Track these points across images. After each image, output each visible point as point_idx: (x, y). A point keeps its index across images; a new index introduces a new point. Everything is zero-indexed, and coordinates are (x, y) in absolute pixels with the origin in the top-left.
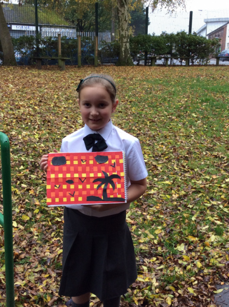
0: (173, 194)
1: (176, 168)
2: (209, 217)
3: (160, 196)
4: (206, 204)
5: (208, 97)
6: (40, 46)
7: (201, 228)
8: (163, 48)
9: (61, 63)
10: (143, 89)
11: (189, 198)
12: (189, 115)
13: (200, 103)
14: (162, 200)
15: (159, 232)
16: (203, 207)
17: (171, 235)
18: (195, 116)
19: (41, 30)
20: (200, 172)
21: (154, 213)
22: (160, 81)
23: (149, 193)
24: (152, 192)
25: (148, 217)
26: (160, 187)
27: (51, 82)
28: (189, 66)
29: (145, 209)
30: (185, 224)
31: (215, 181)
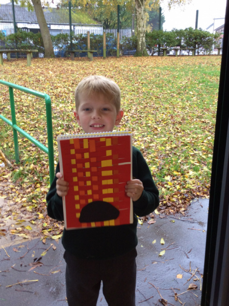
0: (167, 146)
1: (172, 130)
2: (190, 161)
3: (158, 148)
5: (204, 79)
6: (73, 42)
7: (184, 167)
8: (173, 42)
9: (90, 55)
11: (178, 149)
12: (187, 93)
13: (197, 84)
14: (158, 150)
17: (162, 171)
18: (192, 93)
19: (74, 29)
20: (189, 133)
21: (152, 157)
22: (168, 67)
23: (150, 145)
24: (152, 145)
26: (158, 142)
27: (81, 70)
28: (195, 55)
30: (172, 164)
31: (200, 139)
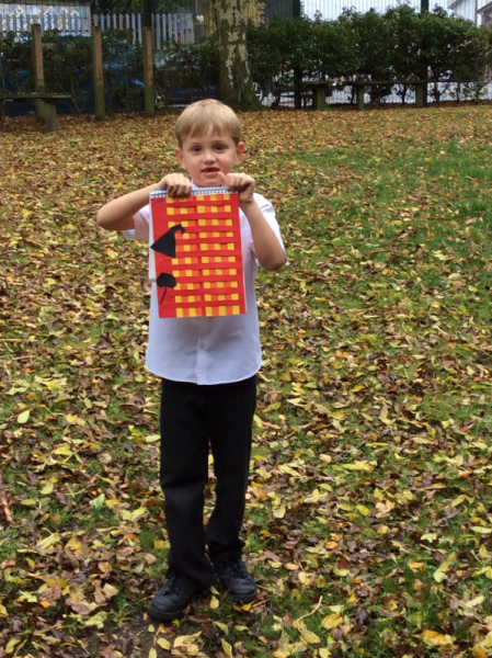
0: (377, 500)
1: (387, 421)
2: (484, 570)
3: (340, 511)
4: (475, 529)
5: (479, 201)
7: (461, 603)
8: (347, 57)
9: (46, 110)
10: (288, 180)
11: (425, 512)
12: (426, 258)
13: (456, 218)
14: (344, 521)
15: (336, 623)
16: (466, 539)
17: (372, 632)
18: (442, 257)
20: (458, 431)
21: (321, 562)
22: (340, 153)
23: (306, 501)
24: (315, 496)
25: (303, 578)
26: (338, 480)
27: (12, 170)
28: (427, 105)
29: (292, 552)
30: (412, 593)
